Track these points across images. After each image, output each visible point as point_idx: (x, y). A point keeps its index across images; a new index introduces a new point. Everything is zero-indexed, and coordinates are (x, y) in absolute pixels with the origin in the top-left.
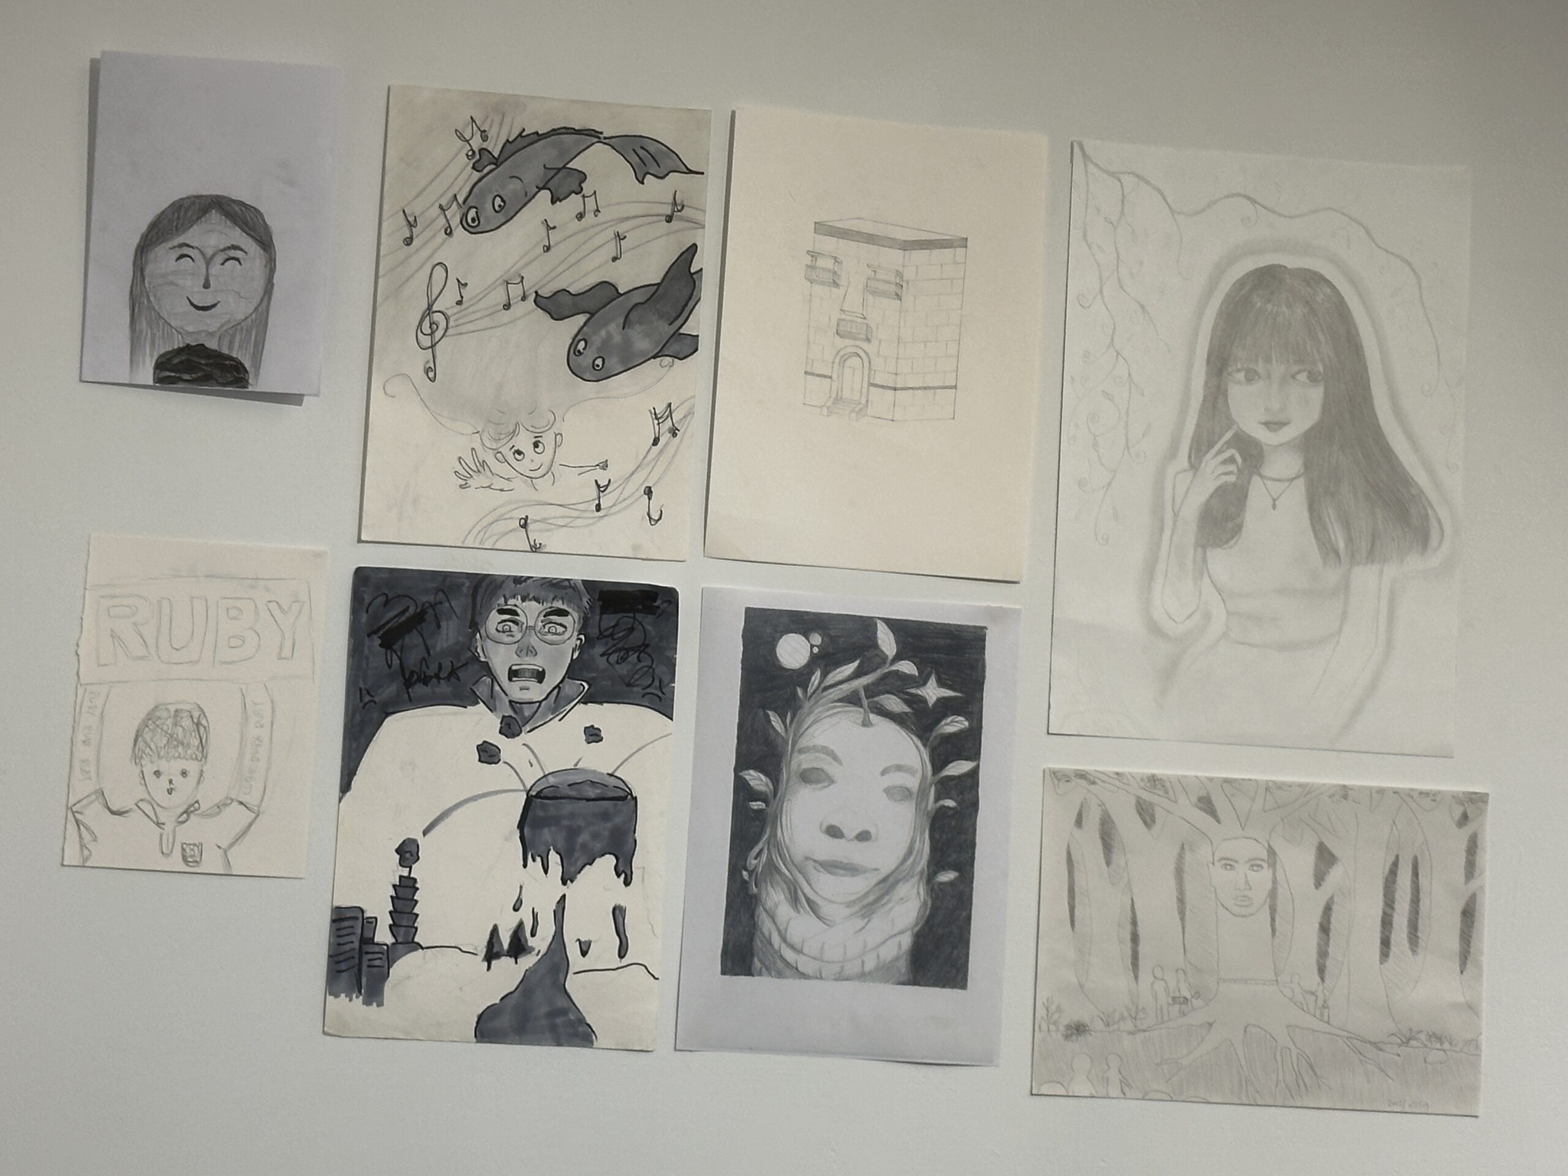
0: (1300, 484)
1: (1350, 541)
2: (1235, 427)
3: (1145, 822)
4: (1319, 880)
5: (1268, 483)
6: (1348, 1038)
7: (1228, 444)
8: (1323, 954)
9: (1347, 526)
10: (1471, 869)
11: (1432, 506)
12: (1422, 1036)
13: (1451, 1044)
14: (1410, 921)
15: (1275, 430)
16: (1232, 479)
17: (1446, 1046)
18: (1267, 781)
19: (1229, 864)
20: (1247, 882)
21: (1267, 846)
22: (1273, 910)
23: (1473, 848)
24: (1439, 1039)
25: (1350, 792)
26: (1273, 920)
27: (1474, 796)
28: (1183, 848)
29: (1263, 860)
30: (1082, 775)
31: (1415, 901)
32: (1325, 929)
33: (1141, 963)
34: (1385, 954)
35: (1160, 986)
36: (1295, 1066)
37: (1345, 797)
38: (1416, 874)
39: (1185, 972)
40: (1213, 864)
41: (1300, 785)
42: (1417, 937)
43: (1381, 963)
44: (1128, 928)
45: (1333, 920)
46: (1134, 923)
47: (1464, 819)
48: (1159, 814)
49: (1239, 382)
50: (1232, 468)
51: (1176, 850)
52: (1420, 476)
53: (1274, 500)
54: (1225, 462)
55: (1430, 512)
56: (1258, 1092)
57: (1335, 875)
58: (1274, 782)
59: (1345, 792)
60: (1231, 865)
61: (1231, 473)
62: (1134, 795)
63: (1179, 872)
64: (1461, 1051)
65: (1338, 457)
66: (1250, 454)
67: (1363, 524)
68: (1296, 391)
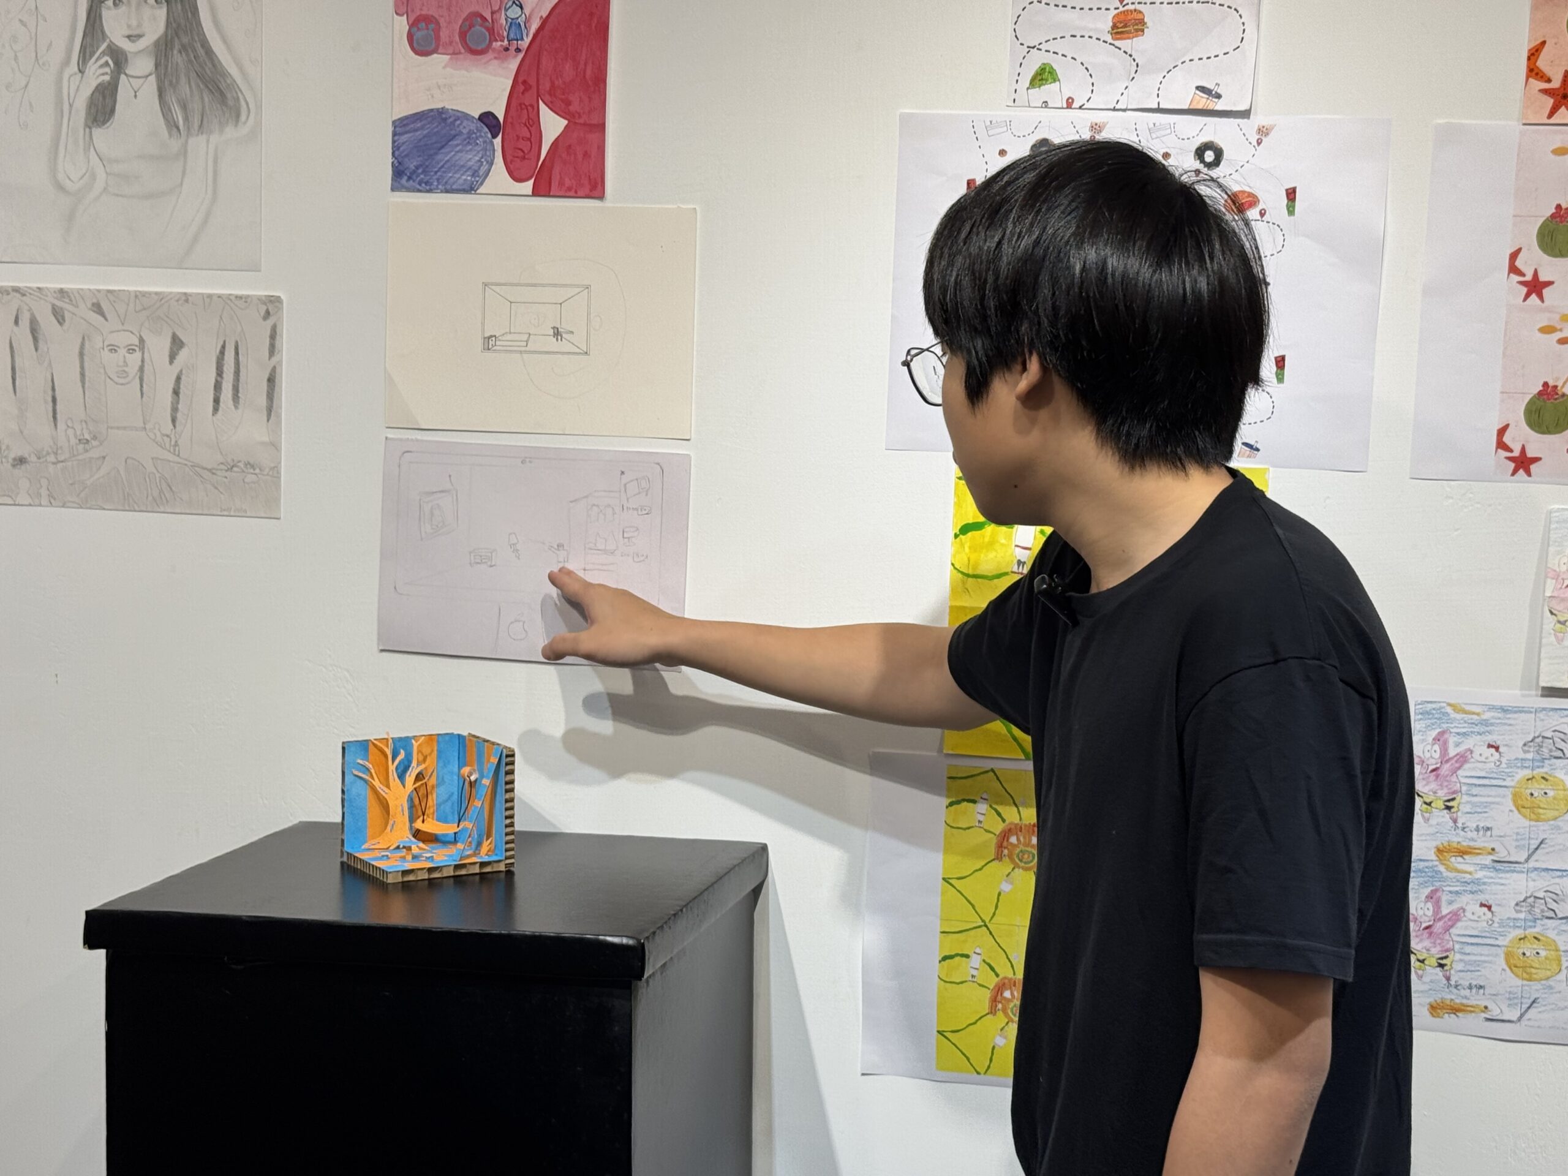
0: (153, 78)
1: (186, 119)
2: (108, 40)
3: (59, 322)
4: (172, 358)
5: (131, 79)
6: (192, 466)
7: (104, 53)
8: (175, 409)
9: (184, 107)
10: (272, 350)
11: (241, 91)
12: (241, 465)
13: (260, 470)
14: (234, 386)
15: (133, 42)
16: (107, 78)
17: (257, 471)
18: (136, 291)
19: (113, 349)
20: (125, 362)
21: (138, 335)
22: (141, 380)
23: (273, 336)
24: (253, 467)
25: (190, 298)
26: (142, 386)
27: (272, 298)
28: (83, 338)
29: (136, 346)
30: (16, 290)
31: (237, 373)
32: (176, 392)
33: (58, 416)
34: (216, 409)
35: (70, 432)
36: (158, 484)
37: (187, 301)
38: (237, 353)
39: (86, 422)
40: (103, 349)
41: (156, 293)
42: (238, 397)
43: (213, 415)
44: (50, 393)
45: (182, 386)
46: (53, 389)
47: (268, 314)
48: (67, 315)
49: (109, 8)
50: (107, 70)
51: (80, 340)
52: (233, 70)
53: (135, 92)
54: (101, 66)
55: (240, 95)
56: (135, 502)
57: (183, 355)
58: (140, 292)
59: (186, 298)
60: (115, 350)
61: (107, 74)
62: (51, 303)
63: (81, 354)
64: (268, 475)
65: (178, 58)
66: (119, 59)
67: (195, 106)
68: (147, 12)
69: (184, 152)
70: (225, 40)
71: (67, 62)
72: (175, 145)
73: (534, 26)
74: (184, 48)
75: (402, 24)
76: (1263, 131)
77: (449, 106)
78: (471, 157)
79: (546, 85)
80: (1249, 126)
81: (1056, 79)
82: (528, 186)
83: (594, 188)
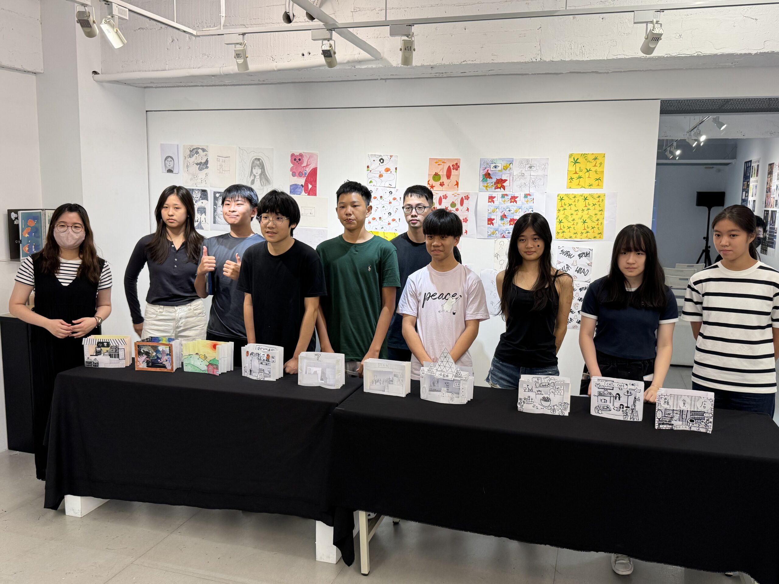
2: (253, 174)
5: (256, 179)
9: (263, 183)
15: (257, 174)
16: (253, 179)
49: (254, 170)
53: (257, 181)
54: (252, 177)
55: (270, 181)
65: (262, 176)
66: (255, 176)
67: (265, 183)
68: (258, 170)
69: (263, 189)
70: (269, 174)
71: (248, 176)
72: (262, 188)
73: (308, 173)
74: (263, 175)
75: (291, 173)
76: (397, 190)
77: (297, 183)
78: (300, 190)
79: (309, 181)
80: (396, 189)
81: (372, 182)
82: (307, 194)
83: (315, 195)
